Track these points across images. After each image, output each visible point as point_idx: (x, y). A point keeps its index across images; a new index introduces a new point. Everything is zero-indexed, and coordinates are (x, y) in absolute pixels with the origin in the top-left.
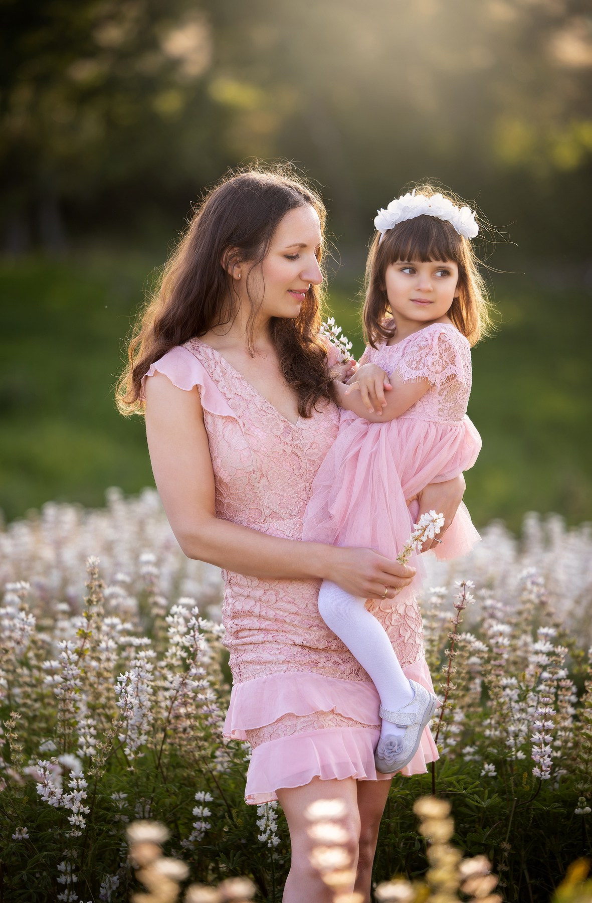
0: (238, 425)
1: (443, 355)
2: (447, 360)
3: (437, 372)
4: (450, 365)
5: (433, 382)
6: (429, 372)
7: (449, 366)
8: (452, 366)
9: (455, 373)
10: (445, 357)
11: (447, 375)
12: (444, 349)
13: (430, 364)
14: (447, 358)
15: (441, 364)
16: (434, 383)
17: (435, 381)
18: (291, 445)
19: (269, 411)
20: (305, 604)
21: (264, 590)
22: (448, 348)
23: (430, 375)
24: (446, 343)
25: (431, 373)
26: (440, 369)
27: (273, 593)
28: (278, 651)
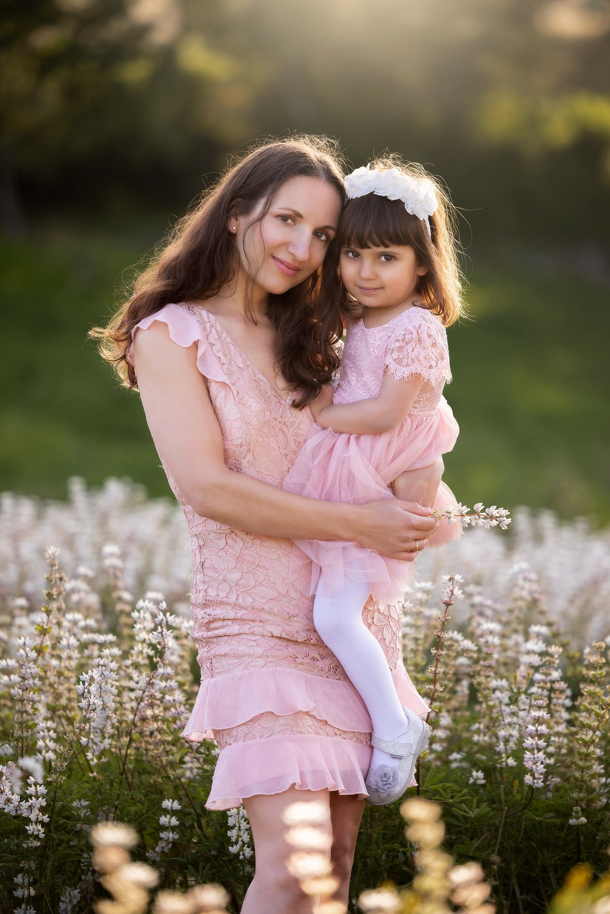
0: (231, 393)
18: (280, 422)
20: (286, 590)
21: (242, 573)
27: (252, 577)
28: (255, 644)
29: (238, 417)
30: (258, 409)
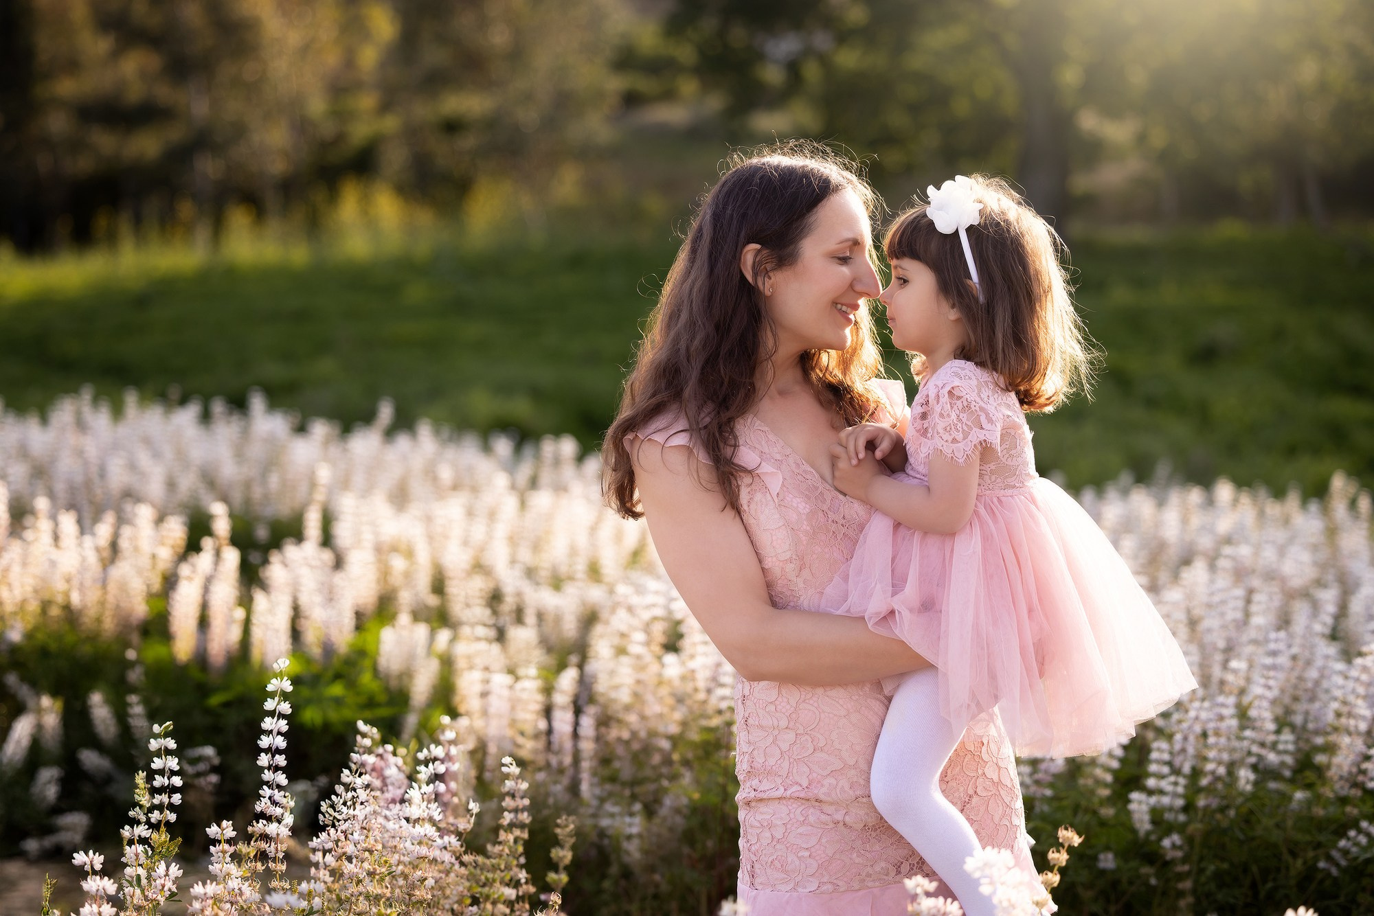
0: (768, 494)
1: (961, 417)
2: (969, 423)
3: (954, 441)
4: (975, 429)
5: (950, 456)
6: (943, 442)
7: (973, 431)
8: (977, 430)
9: (984, 438)
10: (964, 420)
11: (973, 443)
12: (960, 407)
13: (941, 431)
14: (967, 420)
15: (960, 429)
16: (952, 457)
17: (952, 455)
18: (842, 525)
19: (808, 476)
20: (854, 760)
21: (796, 734)
22: (967, 406)
23: (945, 446)
24: (962, 399)
25: (945, 444)
26: (960, 436)
27: (810, 740)
28: (807, 854)
29: (781, 524)
30: (808, 510)
